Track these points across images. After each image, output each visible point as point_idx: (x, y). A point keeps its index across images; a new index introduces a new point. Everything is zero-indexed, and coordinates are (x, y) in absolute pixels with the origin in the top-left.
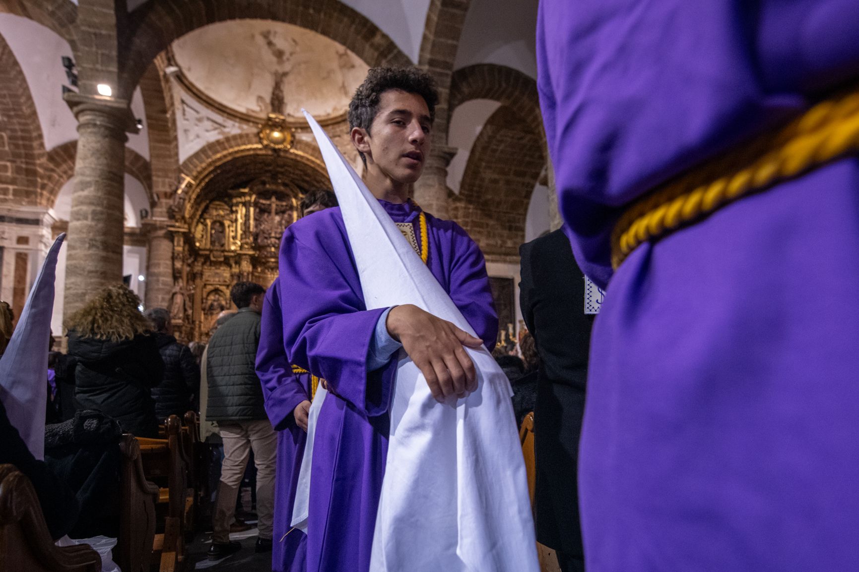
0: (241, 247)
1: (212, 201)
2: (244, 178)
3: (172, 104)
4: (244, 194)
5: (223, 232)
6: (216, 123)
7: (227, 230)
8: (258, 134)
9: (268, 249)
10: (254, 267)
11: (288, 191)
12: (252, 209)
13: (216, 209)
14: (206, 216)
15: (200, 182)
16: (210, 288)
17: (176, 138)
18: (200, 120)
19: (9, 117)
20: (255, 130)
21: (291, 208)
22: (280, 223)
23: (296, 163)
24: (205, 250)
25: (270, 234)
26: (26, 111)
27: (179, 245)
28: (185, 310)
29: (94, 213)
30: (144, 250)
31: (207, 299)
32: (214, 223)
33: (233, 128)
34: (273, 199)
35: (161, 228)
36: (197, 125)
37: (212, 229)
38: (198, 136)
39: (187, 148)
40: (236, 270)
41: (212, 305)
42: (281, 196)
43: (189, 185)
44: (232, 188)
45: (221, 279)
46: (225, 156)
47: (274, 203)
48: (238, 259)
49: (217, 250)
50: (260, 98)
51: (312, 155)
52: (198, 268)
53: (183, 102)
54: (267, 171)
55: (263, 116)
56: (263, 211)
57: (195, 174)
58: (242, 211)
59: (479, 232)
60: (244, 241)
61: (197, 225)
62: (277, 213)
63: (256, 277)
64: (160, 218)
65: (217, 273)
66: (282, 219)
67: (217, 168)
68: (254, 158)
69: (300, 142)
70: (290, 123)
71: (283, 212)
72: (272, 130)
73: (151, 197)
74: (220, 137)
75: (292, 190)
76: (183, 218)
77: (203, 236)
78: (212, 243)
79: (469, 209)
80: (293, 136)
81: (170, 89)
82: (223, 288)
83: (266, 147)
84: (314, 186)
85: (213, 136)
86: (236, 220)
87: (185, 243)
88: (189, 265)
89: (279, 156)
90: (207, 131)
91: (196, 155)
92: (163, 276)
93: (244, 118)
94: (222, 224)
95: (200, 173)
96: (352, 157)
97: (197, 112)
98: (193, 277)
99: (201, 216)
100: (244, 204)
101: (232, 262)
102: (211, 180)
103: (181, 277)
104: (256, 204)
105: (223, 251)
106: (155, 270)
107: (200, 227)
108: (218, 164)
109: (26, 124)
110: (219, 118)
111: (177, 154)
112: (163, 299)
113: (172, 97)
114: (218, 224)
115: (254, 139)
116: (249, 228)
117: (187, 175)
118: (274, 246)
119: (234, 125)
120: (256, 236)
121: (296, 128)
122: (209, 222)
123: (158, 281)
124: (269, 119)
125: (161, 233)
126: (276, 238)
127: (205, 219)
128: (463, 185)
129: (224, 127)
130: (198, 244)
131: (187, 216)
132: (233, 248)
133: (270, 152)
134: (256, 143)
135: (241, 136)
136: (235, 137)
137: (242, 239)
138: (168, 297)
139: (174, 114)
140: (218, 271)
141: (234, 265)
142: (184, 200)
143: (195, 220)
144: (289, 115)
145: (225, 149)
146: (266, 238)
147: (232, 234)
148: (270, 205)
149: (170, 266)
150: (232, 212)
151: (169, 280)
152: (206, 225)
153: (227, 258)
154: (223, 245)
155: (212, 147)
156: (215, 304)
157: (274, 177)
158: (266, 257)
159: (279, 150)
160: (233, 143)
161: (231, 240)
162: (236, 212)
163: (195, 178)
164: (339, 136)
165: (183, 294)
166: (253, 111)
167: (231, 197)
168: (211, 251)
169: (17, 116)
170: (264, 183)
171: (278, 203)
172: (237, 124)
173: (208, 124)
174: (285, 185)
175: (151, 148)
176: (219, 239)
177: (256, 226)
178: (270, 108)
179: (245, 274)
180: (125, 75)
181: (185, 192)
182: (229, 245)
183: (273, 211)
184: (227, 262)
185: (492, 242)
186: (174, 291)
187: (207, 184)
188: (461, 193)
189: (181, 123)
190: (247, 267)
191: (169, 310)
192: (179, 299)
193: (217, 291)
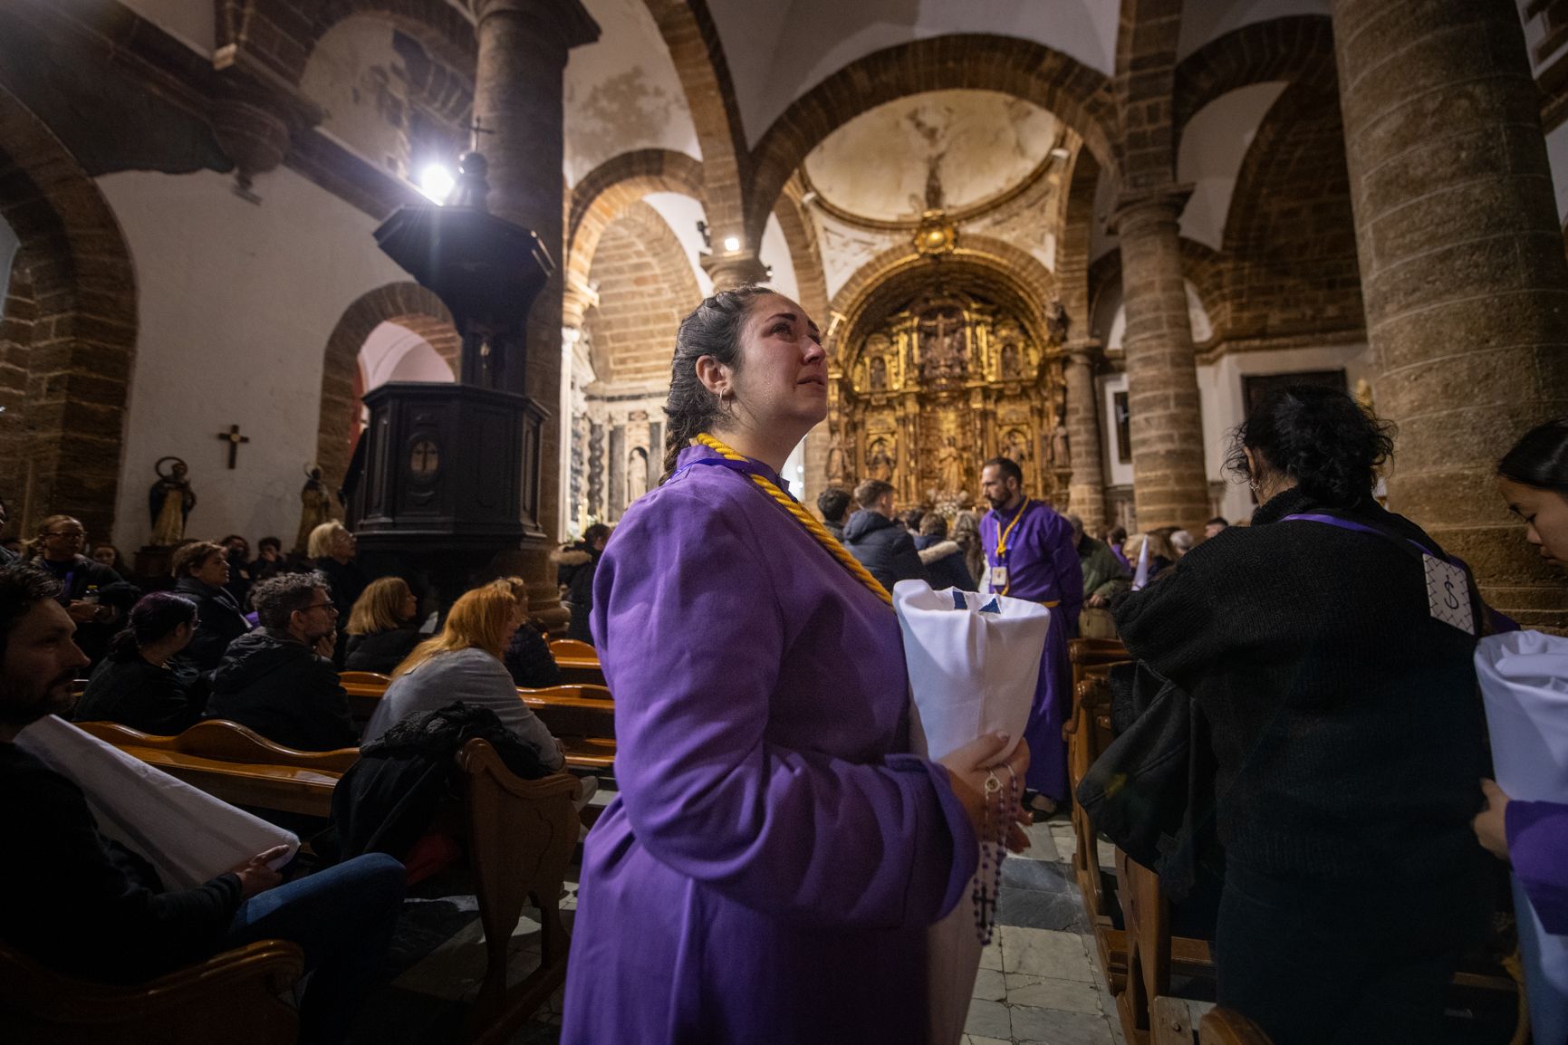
0: (905, 384)
1: (868, 335)
2: (902, 300)
3: (815, 236)
4: (905, 319)
5: (883, 369)
6: (862, 242)
7: (888, 366)
8: (912, 243)
9: (938, 382)
10: (922, 406)
11: (958, 304)
12: (915, 336)
13: (875, 344)
14: (864, 353)
15: (853, 316)
16: (873, 438)
17: (822, 273)
18: (846, 245)
19: (677, 292)
20: (908, 238)
21: (963, 324)
22: (951, 346)
23: (964, 265)
24: (865, 394)
25: (939, 362)
26: (689, 282)
27: (833, 394)
28: (844, 467)
31: (870, 451)
32: (873, 361)
33: (884, 243)
34: (940, 317)
36: (842, 251)
37: (871, 367)
38: (846, 264)
39: (835, 281)
40: (900, 413)
41: (876, 458)
42: (949, 312)
43: (841, 323)
44: (891, 315)
45: (885, 427)
46: (877, 280)
47: (941, 322)
48: (902, 398)
49: (878, 393)
50: (913, 197)
51: (983, 250)
52: (858, 417)
53: (826, 229)
54: (928, 285)
55: (917, 218)
56: (928, 334)
57: (845, 308)
58: (903, 339)
59: (1266, 304)
60: (908, 376)
61: (855, 366)
62: (946, 335)
63: (926, 418)
65: (880, 420)
66: (953, 341)
67: (869, 296)
68: (911, 272)
69: (966, 237)
70: (952, 217)
71: (954, 331)
72: (929, 232)
74: (870, 258)
75: (962, 301)
76: (837, 362)
77: (862, 378)
78: (873, 384)
79: (1243, 268)
80: (956, 232)
81: (811, 220)
82: (888, 437)
83: (923, 255)
84: (990, 289)
85: (863, 259)
86: (898, 353)
87: (840, 390)
88: (847, 415)
89: (940, 262)
90: (855, 255)
91: (846, 287)
93: (895, 227)
94: (882, 361)
95: (851, 306)
96: (1039, 237)
97: (842, 236)
98: (854, 427)
99: (859, 355)
100: (906, 331)
101: (896, 404)
102: (865, 312)
103: (839, 430)
104: (919, 329)
105: (886, 392)
107: (859, 368)
108: (870, 290)
109: (690, 296)
110: (865, 236)
111: (825, 291)
112: (821, 458)
113: (813, 228)
115: (909, 250)
116: (912, 359)
117: (837, 311)
118: (944, 377)
119: (884, 240)
120: (922, 368)
121: (959, 221)
122: (867, 360)
123: (814, 437)
124: (925, 219)
126: (946, 366)
127: (863, 358)
128: (1227, 234)
129: (873, 244)
130: (857, 389)
131: (841, 358)
132: (896, 387)
133: (928, 261)
134: (912, 253)
135: (893, 250)
136: (886, 254)
137: (906, 374)
138: (826, 454)
139: (817, 246)
140: (881, 417)
141: (898, 407)
142: (836, 341)
143: (852, 362)
144: (950, 207)
145: (877, 270)
146: (935, 368)
147: (894, 370)
148: (936, 326)
150: (892, 343)
152: (864, 365)
153: (889, 400)
154: (884, 385)
155: (861, 272)
156: (880, 456)
157: (939, 288)
158: (936, 392)
159: (940, 254)
160: (884, 261)
161: (894, 377)
162: (897, 342)
163: (846, 314)
164: (1017, 215)
165: (840, 450)
166: (906, 216)
167: (890, 325)
168: (871, 394)
169: (683, 289)
170: (927, 300)
171: (947, 321)
172: (887, 238)
173: (855, 247)
174: (953, 296)
175: (801, 290)
176: (880, 379)
177: (922, 356)
178: (925, 205)
179: (911, 417)
181: (837, 332)
182: (891, 385)
183: (941, 332)
184: (890, 405)
185: (1293, 314)
186: (831, 447)
187: (861, 318)
188: (1224, 247)
189: (826, 254)
190: (912, 407)
191: (827, 469)
192: (837, 456)
193: (880, 440)
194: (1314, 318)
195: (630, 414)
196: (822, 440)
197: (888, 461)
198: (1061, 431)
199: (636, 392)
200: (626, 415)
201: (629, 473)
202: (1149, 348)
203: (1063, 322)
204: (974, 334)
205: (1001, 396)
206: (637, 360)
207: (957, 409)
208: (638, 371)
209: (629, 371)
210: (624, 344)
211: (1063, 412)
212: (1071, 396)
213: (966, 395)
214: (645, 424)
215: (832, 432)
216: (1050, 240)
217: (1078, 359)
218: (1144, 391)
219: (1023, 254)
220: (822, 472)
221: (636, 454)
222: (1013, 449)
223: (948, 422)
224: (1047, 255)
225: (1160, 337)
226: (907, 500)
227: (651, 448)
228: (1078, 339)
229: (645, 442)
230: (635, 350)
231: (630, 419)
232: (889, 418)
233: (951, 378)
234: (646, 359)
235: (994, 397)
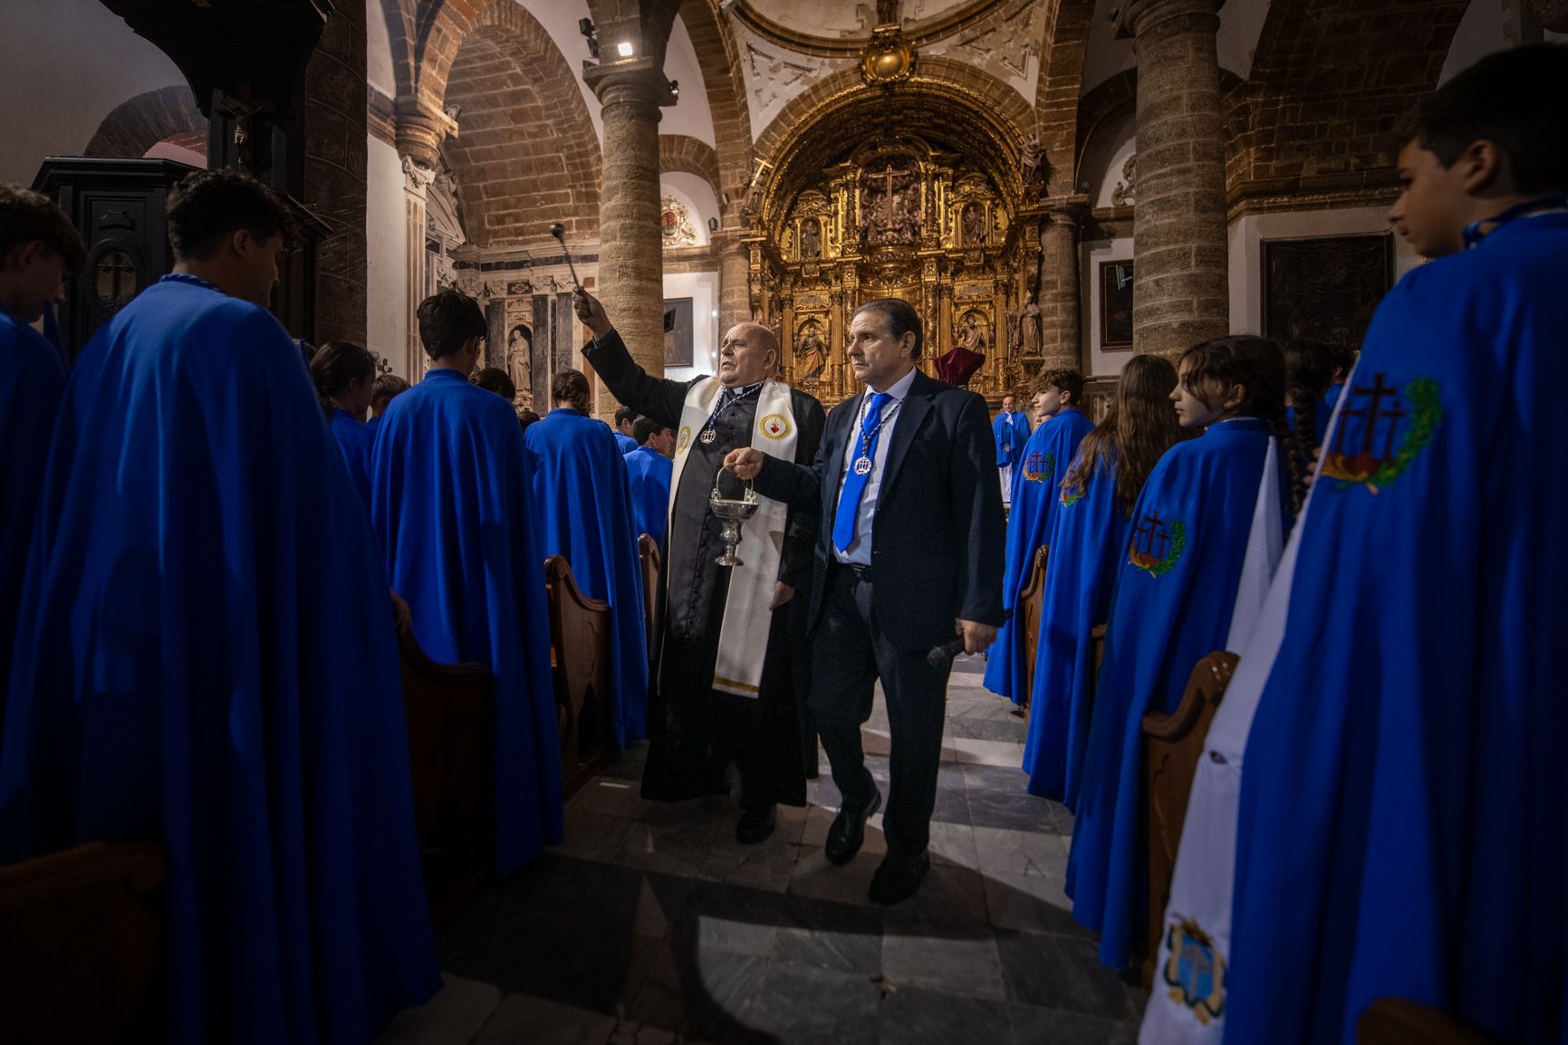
0: (843, 253)
1: (803, 189)
2: (843, 145)
3: (736, 56)
4: (845, 171)
5: (817, 234)
6: (797, 67)
8: (859, 66)
9: (884, 250)
10: (863, 280)
11: (911, 151)
12: (857, 192)
13: (807, 201)
14: (795, 214)
15: (781, 165)
16: (803, 318)
17: (745, 107)
18: (774, 70)
19: (563, 131)
20: (854, 62)
21: (918, 177)
22: (901, 206)
23: (922, 98)
24: (793, 264)
25: (885, 225)
26: (580, 119)
27: (756, 263)
29: (623, 228)
30: (716, 274)
31: (799, 334)
32: (804, 223)
33: (822, 69)
34: (889, 169)
35: (734, 241)
36: (771, 79)
37: (802, 232)
38: (774, 96)
39: (761, 118)
40: (836, 288)
41: (806, 343)
42: (900, 162)
43: (766, 172)
44: (828, 166)
45: (818, 304)
46: (812, 116)
47: (890, 175)
48: (840, 267)
49: (809, 263)
50: (861, 7)
51: (946, 78)
52: (785, 293)
53: (750, 48)
54: (876, 126)
55: (866, 35)
56: (874, 191)
57: (772, 153)
58: (843, 197)
59: (1300, 149)
60: (846, 242)
61: (783, 230)
62: (895, 192)
63: (866, 294)
64: (732, 228)
65: (811, 296)
66: (904, 199)
67: (803, 137)
68: (855, 108)
69: (927, 60)
70: (909, 33)
71: (906, 187)
72: (882, 55)
73: (720, 200)
74: (806, 88)
75: (919, 149)
76: (760, 221)
77: (791, 244)
78: (804, 252)
79: (1277, 103)
80: (914, 54)
81: (731, 34)
82: (820, 317)
83: (871, 85)
84: (953, 131)
85: (796, 89)
86: (836, 213)
87: (765, 257)
88: (772, 289)
89: (893, 95)
90: (786, 84)
91: (774, 126)
92: (738, 308)
93: (836, 48)
94: (816, 223)
95: (779, 150)
96: (1018, 61)
97: (771, 58)
98: (780, 304)
99: (788, 216)
100: (846, 186)
101: (831, 277)
102: (796, 158)
103: (761, 307)
104: (863, 183)
105: (818, 263)
106: (728, 301)
107: (788, 231)
108: (802, 131)
109: (581, 136)
110: (799, 59)
111: (748, 130)
113: (734, 45)
114: (810, 223)
115: (854, 78)
116: (854, 221)
117: (763, 158)
118: (891, 244)
119: (823, 64)
120: (864, 233)
121: (919, 39)
122: (798, 222)
123: (732, 315)
124: (875, 36)
125: (734, 247)
126: (894, 230)
127: (793, 220)
128: (1258, 58)
129: (810, 70)
130: (785, 258)
131: (765, 218)
132: (832, 255)
133: (878, 93)
134: (858, 83)
135: (834, 78)
136: (825, 83)
137: (844, 240)
139: (739, 70)
140: (813, 293)
141: (833, 281)
142: (760, 194)
143: (780, 223)
144: (907, 20)
145: (813, 105)
146: (880, 233)
148: (885, 178)
149: (747, 293)
150: (830, 201)
151: (746, 312)
152: (795, 228)
153: (823, 272)
154: (818, 254)
155: (793, 107)
156: (810, 341)
157: (889, 132)
158: (881, 262)
159: (893, 83)
160: (823, 93)
162: (836, 199)
163: (773, 160)
164: (994, 30)
166: (851, 32)
167: (827, 179)
168: (802, 264)
169: (572, 128)
170: (874, 147)
171: (897, 173)
172: (827, 61)
173: (786, 73)
174: (906, 141)
175: (717, 129)
176: (813, 245)
177: (864, 217)
178: (877, 18)
179: (849, 291)
180: (651, 20)
181: (761, 184)
182: (826, 252)
183: (889, 188)
184: (823, 279)
185: (1334, 164)
187: (792, 165)
188: (1253, 75)
189: (750, 82)
190: (851, 281)
193: (811, 322)
194: (1359, 169)
195: (510, 285)
197: (819, 346)
198: (1033, 309)
199: (518, 258)
200: (505, 286)
201: (510, 357)
202: (1167, 187)
203: (1044, 171)
204: (930, 189)
205: (959, 268)
206: (517, 218)
207: (905, 284)
208: (519, 232)
209: (509, 233)
210: (500, 198)
211: (1036, 286)
212: (1047, 266)
213: (917, 266)
214: (528, 298)
215: (753, 309)
216: (1033, 64)
217: (1059, 219)
218: (1156, 245)
219: (997, 83)
221: (517, 333)
222: (971, 333)
224: (1027, 86)
225: (1182, 172)
226: (842, 394)
227: (536, 328)
228: (1061, 193)
229: (528, 319)
230: (516, 207)
231: (510, 292)
232: (823, 294)
233: (899, 245)
234: (529, 217)
235: (951, 269)
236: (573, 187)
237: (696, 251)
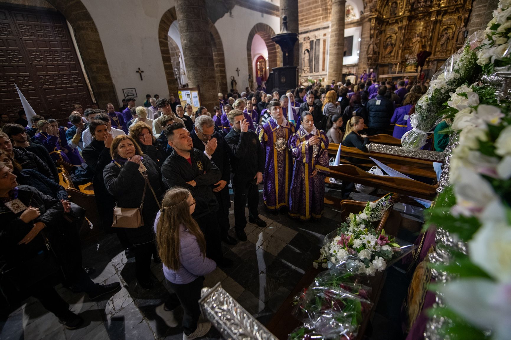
0: (404, 13)
5: (396, 7)
7: (399, 5)
9: (419, 9)
10: (410, 21)
24: (387, 18)
25: (421, 0)
28: (374, 50)
30: (360, 27)
31: (386, 41)
32: (392, 4)
35: (367, 17)
37: (391, 7)
40: (400, 25)
41: (388, 44)
45: (393, 31)
48: (402, 19)
49: (392, 18)
52: (383, 29)
61: (385, 7)
63: (411, 26)
64: (366, 13)
65: (391, 28)
77: (387, 12)
78: (391, 14)
88: (378, 30)
92: (366, 38)
94: (396, 3)
98: (380, 33)
101: (399, 21)
103: (373, 37)
105: (396, 17)
106: (364, 36)
112: (366, 48)
114: (394, 4)
120: (413, 4)
122: (390, 4)
123: (364, 40)
125: (367, 20)
126: (424, 2)
130: (384, 17)
132: (400, 14)
137: (405, 8)
138: (367, 46)
140: (393, 27)
141: (400, 23)
147: (401, 7)
149: (369, 33)
151: (368, 39)
152: (388, 6)
153: (397, 20)
154: (395, 14)
156: (389, 43)
158: (417, 14)
161: (400, 10)
165: (373, 44)
168: (390, 18)
176: (394, 11)
179: (404, 26)
182: (398, 13)
184: (397, 22)
186: (370, 43)
190: (405, 23)
191: (367, 52)
192: (371, 47)
193: (390, 37)
195: (304, 38)
196: (367, 41)
197: (392, 45)
199: (306, 30)
200: (303, 39)
201: (304, 58)
205: (446, 13)
206: (306, 19)
207: (425, 20)
208: (307, 23)
209: (304, 23)
210: (302, 14)
211: (467, 21)
213: (430, 14)
214: (309, 41)
215: (371, 38)
220: (365, 53)
221: (306, 52)
222: (445, 35)
223: (420, 26)
226: (397, 59)
227: (311, 49)
229: (309, 47)
230: (306, 15)
231: (304, 40)
232: (396, 28)
233: (425, 7)
234: (309, 18)
235: (442, 13)
236: (321, 7)
237: (356, 21)
